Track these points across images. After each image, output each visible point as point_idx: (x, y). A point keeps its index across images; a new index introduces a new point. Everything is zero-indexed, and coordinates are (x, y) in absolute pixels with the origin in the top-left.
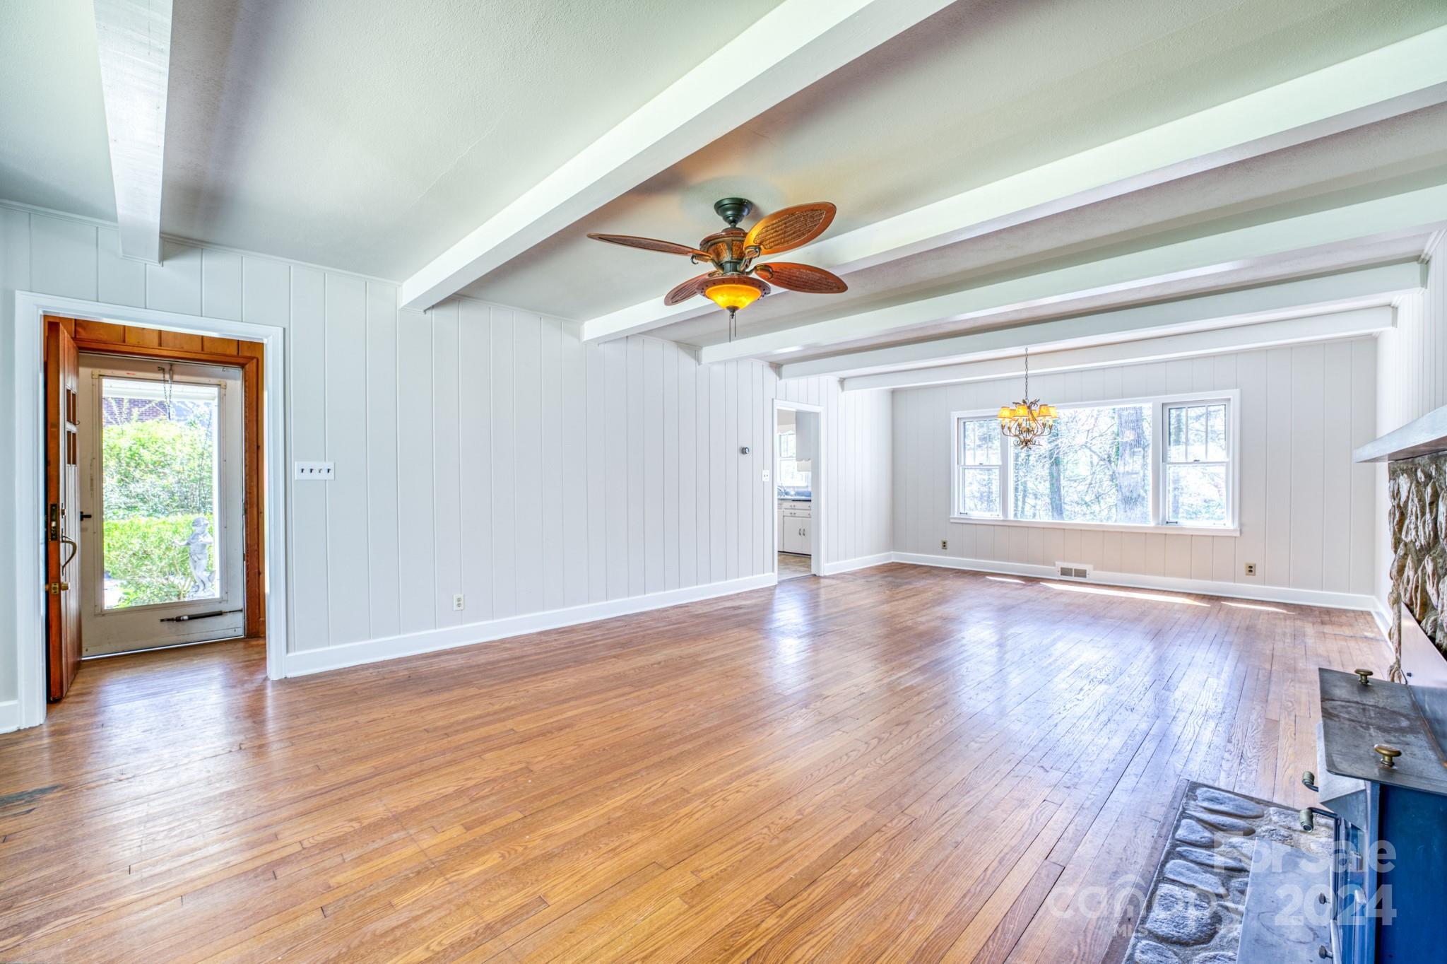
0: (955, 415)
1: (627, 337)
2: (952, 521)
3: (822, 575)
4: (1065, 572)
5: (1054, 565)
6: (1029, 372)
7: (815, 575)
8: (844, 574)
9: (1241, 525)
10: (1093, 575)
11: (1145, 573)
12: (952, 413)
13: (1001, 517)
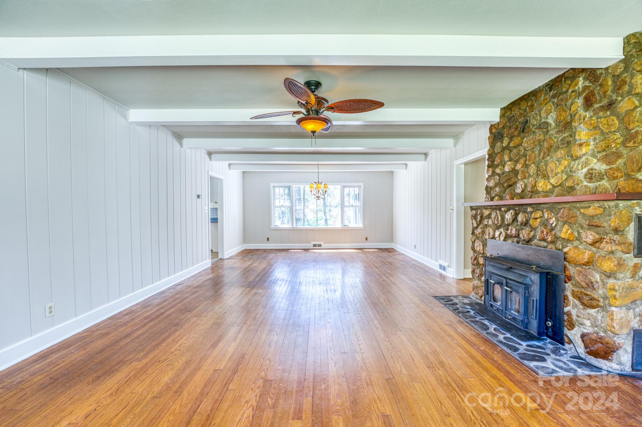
0: (272, 185)
1: (150, 125)
2: (271, 229)
3: (225, 258)
4: (314, 245)
5: (311, 243)
6: (319, 171)
7: (221, 259)
8: (232, 256)
9: (364, 225)
10: (324, 245)
11: (339, 243)
12: (271, 184)
13: (291, 227)
